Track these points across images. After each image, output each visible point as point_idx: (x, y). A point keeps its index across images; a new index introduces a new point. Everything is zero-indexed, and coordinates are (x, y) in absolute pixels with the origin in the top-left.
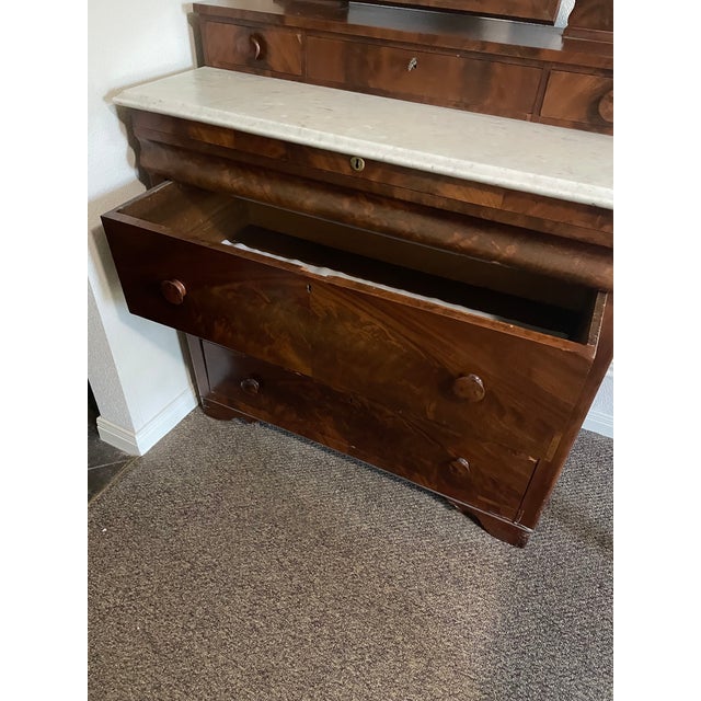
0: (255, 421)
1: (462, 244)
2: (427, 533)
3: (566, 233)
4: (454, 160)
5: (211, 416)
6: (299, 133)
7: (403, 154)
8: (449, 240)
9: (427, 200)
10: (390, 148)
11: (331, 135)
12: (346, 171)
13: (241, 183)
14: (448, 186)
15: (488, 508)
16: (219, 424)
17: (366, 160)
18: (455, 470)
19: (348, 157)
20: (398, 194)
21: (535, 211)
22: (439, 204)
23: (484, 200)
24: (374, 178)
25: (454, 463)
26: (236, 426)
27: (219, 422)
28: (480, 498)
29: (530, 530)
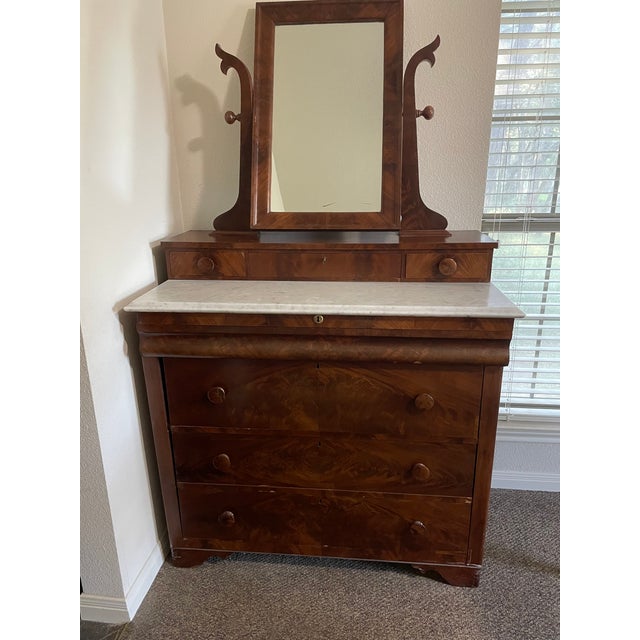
0: (230, 554)
1: (395, 355)
2: (405, 602)
3: (455, 336)
4: (382, 307)
5: (182, 567)
6: (277, 308)
7: (349, 308)
8: (385, 356)
9: (367, 333)
10: (340, 306)
11: (300, 305)
12: (311, 324)
13: (229, 348)
14: (380, 322)
15: (445, 559)
16: (192, 571)
17: (325, 316)
18: (416, 532)
19: (311, 316)
20: (347, 333)
21: (435, 326)
22: (376, 334)
23: (403, 325)
24: (330, 326)
25: (413, 526)
26: (208, 569)
27: (191, 569)
28: (437, 552)
29: (480, 566)
